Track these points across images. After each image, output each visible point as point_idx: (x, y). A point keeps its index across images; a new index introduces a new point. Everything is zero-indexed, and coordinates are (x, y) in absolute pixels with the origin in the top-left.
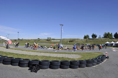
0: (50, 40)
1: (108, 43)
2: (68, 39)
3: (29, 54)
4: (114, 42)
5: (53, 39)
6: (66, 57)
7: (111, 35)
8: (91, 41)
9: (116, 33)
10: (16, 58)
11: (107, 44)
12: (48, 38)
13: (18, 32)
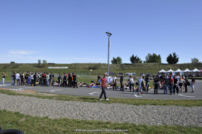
0: (43, 66)
5: (51, 64)
12: (39, 61)
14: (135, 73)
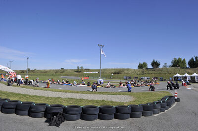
0: (81, 71)
1: (178, 75)
2: (112, 69)
3: (46, 95)
4: (189, 73)
5: (87, 69)
6: (109, 100)
7: (183, 62)
8: (150, 72)
9: (192, 59)
10: (23, 103)
11: (177, 77)
13: (28, 58)
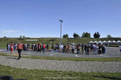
5: (28, 38)
12: (21, 36)
14: (76, 43)
